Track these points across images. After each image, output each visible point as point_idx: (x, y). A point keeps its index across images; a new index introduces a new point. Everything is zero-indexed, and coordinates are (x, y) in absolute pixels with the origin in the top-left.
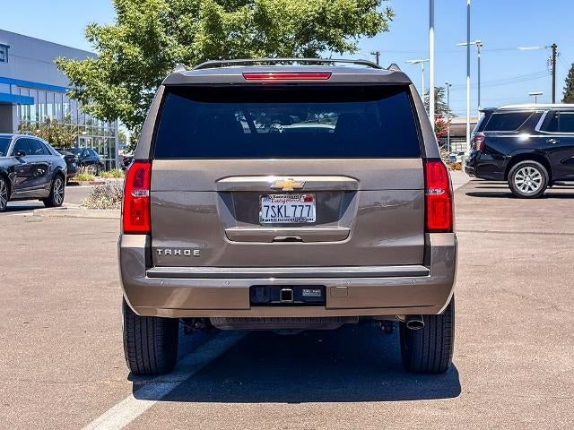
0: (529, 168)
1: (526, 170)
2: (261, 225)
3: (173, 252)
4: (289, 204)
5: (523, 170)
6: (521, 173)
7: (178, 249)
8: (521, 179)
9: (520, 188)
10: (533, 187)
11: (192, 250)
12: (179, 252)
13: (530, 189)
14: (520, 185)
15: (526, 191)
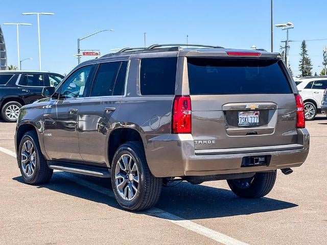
0: (13, 106)
1: (12, 107)
2: (239, 127)
3: (203, 142)
4: (249, 116)
5: (10, 106)
6: (9, 108)
7: (205, 141)
8: (9, 112)
9: (9, 117)
10: (15, 116)
11: (212, 140)
12: (206, 142)
13: (14, 117)
14: (8, 115)
15: (12, 119)
